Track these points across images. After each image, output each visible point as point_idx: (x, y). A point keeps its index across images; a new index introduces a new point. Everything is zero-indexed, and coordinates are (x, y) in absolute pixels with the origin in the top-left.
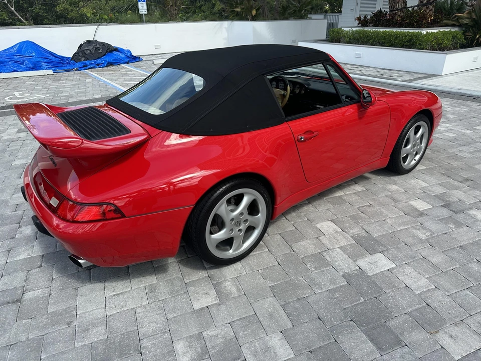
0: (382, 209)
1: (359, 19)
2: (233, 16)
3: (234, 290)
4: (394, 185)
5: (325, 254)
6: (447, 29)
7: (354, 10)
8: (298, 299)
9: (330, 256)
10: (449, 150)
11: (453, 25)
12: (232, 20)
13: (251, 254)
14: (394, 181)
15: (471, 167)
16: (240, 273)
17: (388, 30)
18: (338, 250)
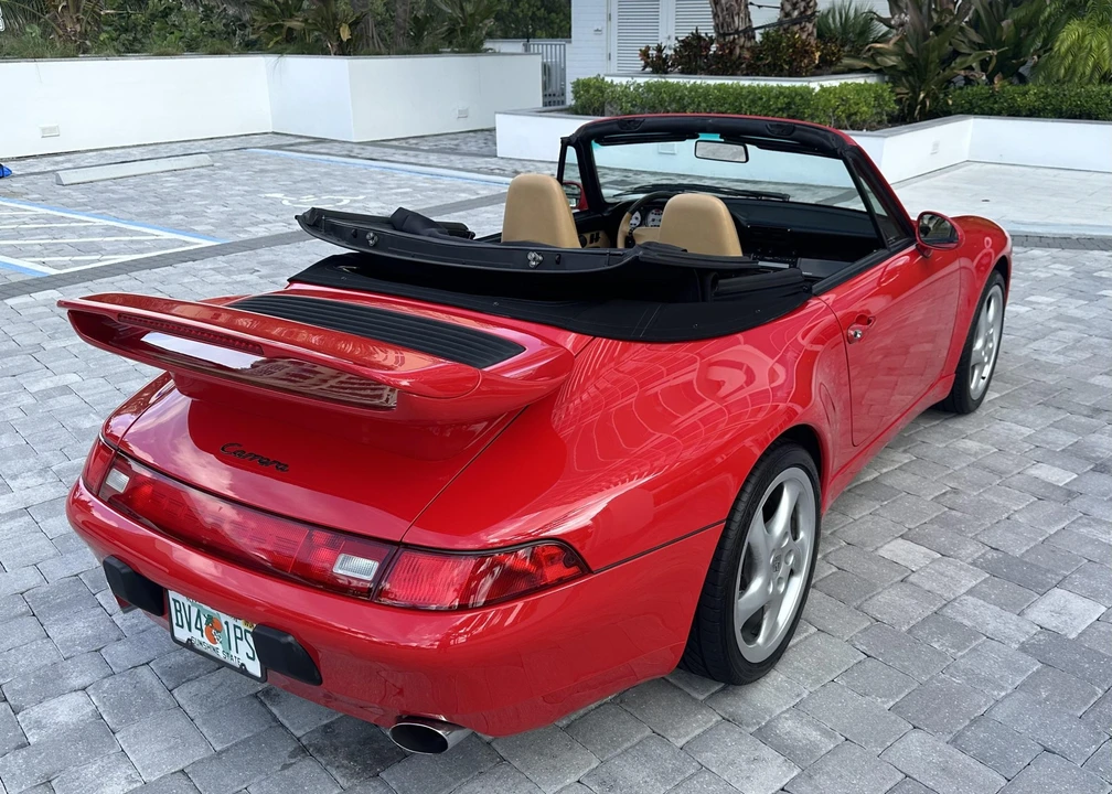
0: (986, 496)
1: (645, 54)
2: (277, 42)
3: (815, 735)
4: (965, 440)
5: (948, 612)
6: (860, 80)
7: (604, 31)
8: (973, 722)
9: (963, 614)
10: (1016, 352)
11: (865, 70)
12: (281, 52)
13: (791, 643)
14: (961, 432)
15: (1086, 384)
16: (798, 695)
17: (730, 82)
18: (970, 598)
